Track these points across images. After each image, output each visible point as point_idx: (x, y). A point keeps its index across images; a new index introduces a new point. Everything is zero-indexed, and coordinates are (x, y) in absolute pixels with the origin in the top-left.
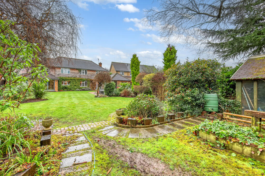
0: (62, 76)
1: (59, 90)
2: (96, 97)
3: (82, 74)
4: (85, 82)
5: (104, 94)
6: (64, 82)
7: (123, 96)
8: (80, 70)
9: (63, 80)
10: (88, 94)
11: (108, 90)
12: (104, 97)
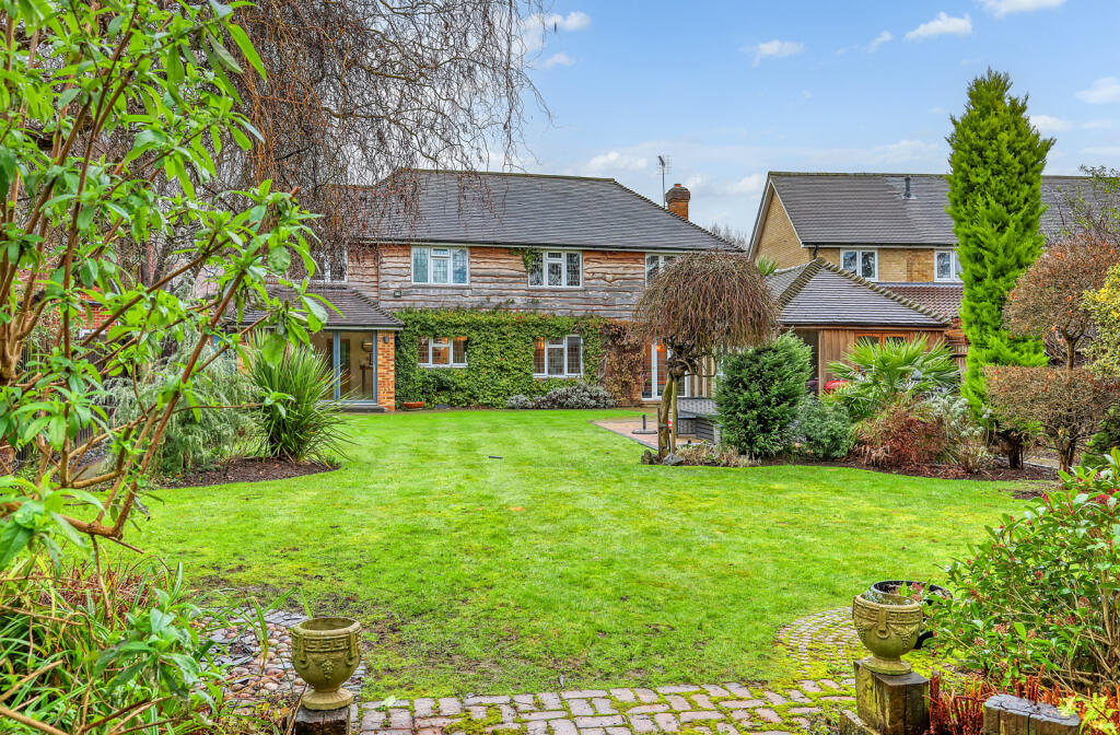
0: (417, 301)
1: (403, 406)
2: (651, 460)
3: (546, 285)
4: (565, 345)
5: (712, 440)
6: (432, 345)
7: (880, 466)
8: (529, 253)
9: (426, 328)
10: (588, 435)
11: (751, 406)
12: (714, 463)
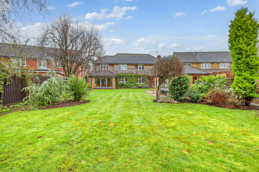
0: (119, 72)
1: (117, 88)
2: (155, 101)
3: (139, 70)
4: (141, 79)
5: (167, 96)
6: (121, 79)
8: (136, 65)
9: (120, 76)
11: (178, 90)
